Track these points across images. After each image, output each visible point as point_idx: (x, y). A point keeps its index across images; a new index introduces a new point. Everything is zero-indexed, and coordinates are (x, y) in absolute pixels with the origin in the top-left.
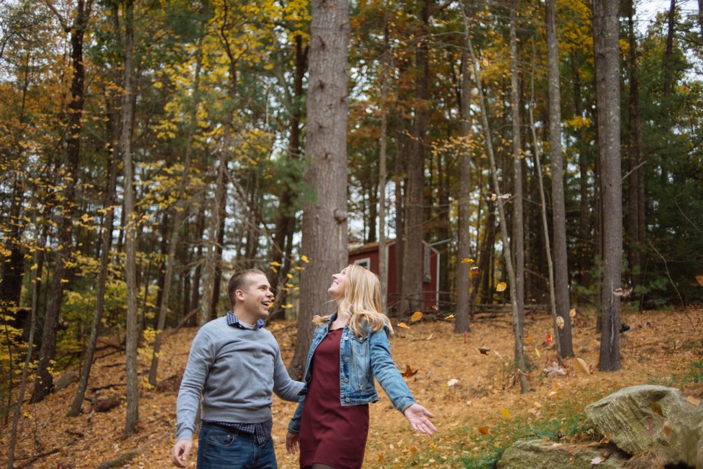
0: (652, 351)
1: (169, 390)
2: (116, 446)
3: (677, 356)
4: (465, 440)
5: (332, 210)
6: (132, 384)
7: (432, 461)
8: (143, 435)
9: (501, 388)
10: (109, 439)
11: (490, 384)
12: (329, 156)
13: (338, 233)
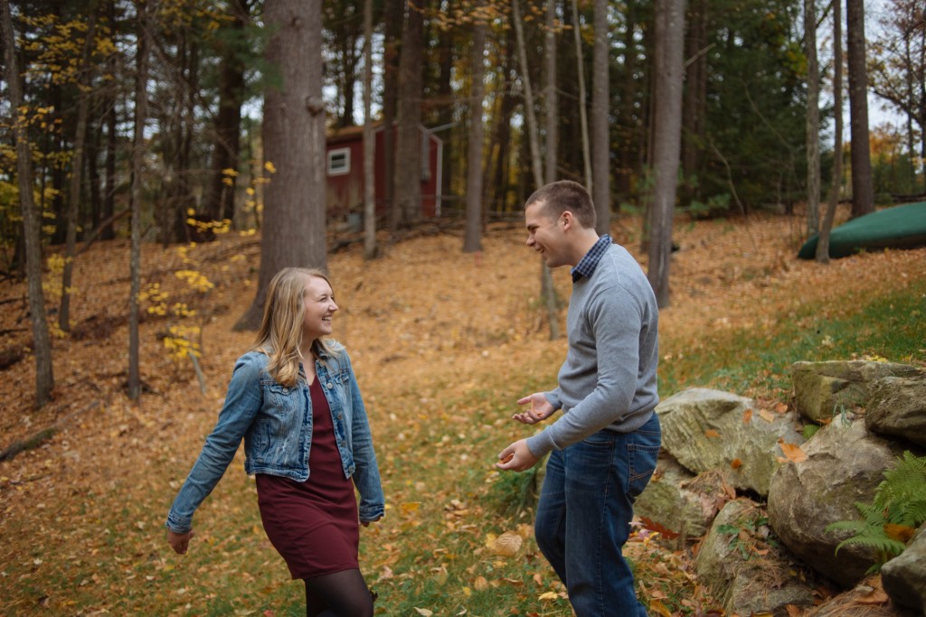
0: (706, 282)
1: (88, 337)
2: (27, 419)
3: (737, 289)
4: (484, 408)
5: (304, 97)
6: (40, 337)
7: (446, 438)
8: (62, 403)
9: (524, 332)
10: (14, 408)
11: (511, 327)
12: (298, 22)
13: (312, 129)
